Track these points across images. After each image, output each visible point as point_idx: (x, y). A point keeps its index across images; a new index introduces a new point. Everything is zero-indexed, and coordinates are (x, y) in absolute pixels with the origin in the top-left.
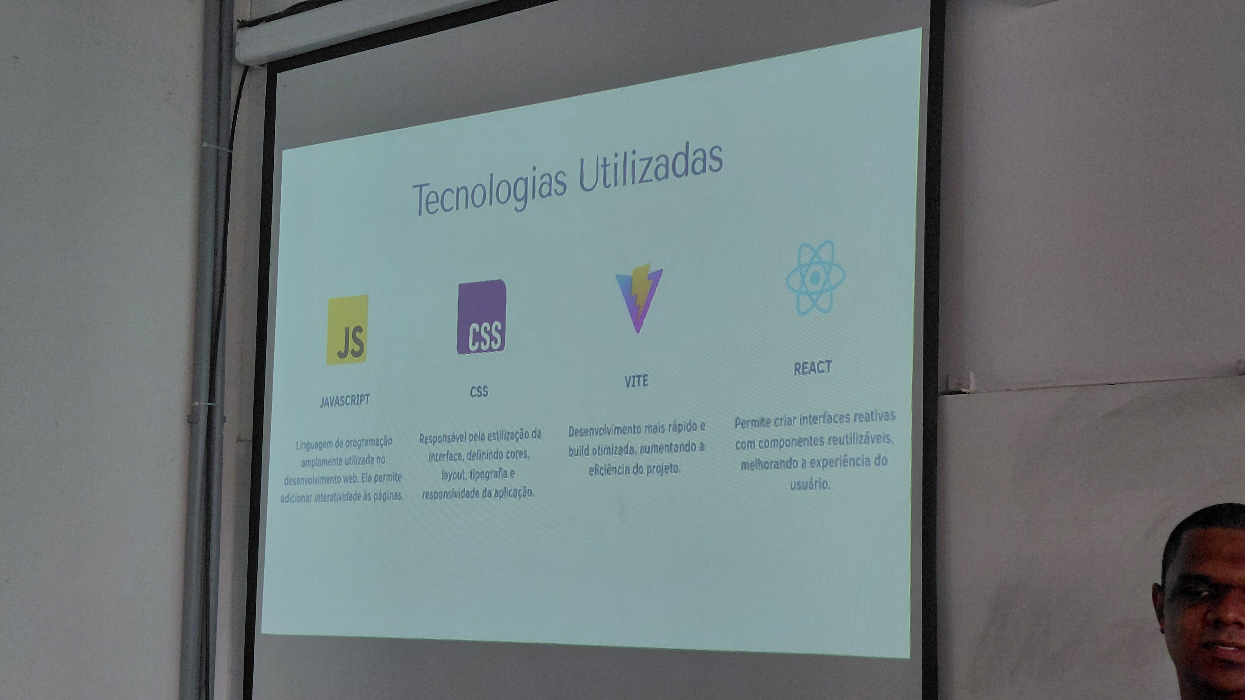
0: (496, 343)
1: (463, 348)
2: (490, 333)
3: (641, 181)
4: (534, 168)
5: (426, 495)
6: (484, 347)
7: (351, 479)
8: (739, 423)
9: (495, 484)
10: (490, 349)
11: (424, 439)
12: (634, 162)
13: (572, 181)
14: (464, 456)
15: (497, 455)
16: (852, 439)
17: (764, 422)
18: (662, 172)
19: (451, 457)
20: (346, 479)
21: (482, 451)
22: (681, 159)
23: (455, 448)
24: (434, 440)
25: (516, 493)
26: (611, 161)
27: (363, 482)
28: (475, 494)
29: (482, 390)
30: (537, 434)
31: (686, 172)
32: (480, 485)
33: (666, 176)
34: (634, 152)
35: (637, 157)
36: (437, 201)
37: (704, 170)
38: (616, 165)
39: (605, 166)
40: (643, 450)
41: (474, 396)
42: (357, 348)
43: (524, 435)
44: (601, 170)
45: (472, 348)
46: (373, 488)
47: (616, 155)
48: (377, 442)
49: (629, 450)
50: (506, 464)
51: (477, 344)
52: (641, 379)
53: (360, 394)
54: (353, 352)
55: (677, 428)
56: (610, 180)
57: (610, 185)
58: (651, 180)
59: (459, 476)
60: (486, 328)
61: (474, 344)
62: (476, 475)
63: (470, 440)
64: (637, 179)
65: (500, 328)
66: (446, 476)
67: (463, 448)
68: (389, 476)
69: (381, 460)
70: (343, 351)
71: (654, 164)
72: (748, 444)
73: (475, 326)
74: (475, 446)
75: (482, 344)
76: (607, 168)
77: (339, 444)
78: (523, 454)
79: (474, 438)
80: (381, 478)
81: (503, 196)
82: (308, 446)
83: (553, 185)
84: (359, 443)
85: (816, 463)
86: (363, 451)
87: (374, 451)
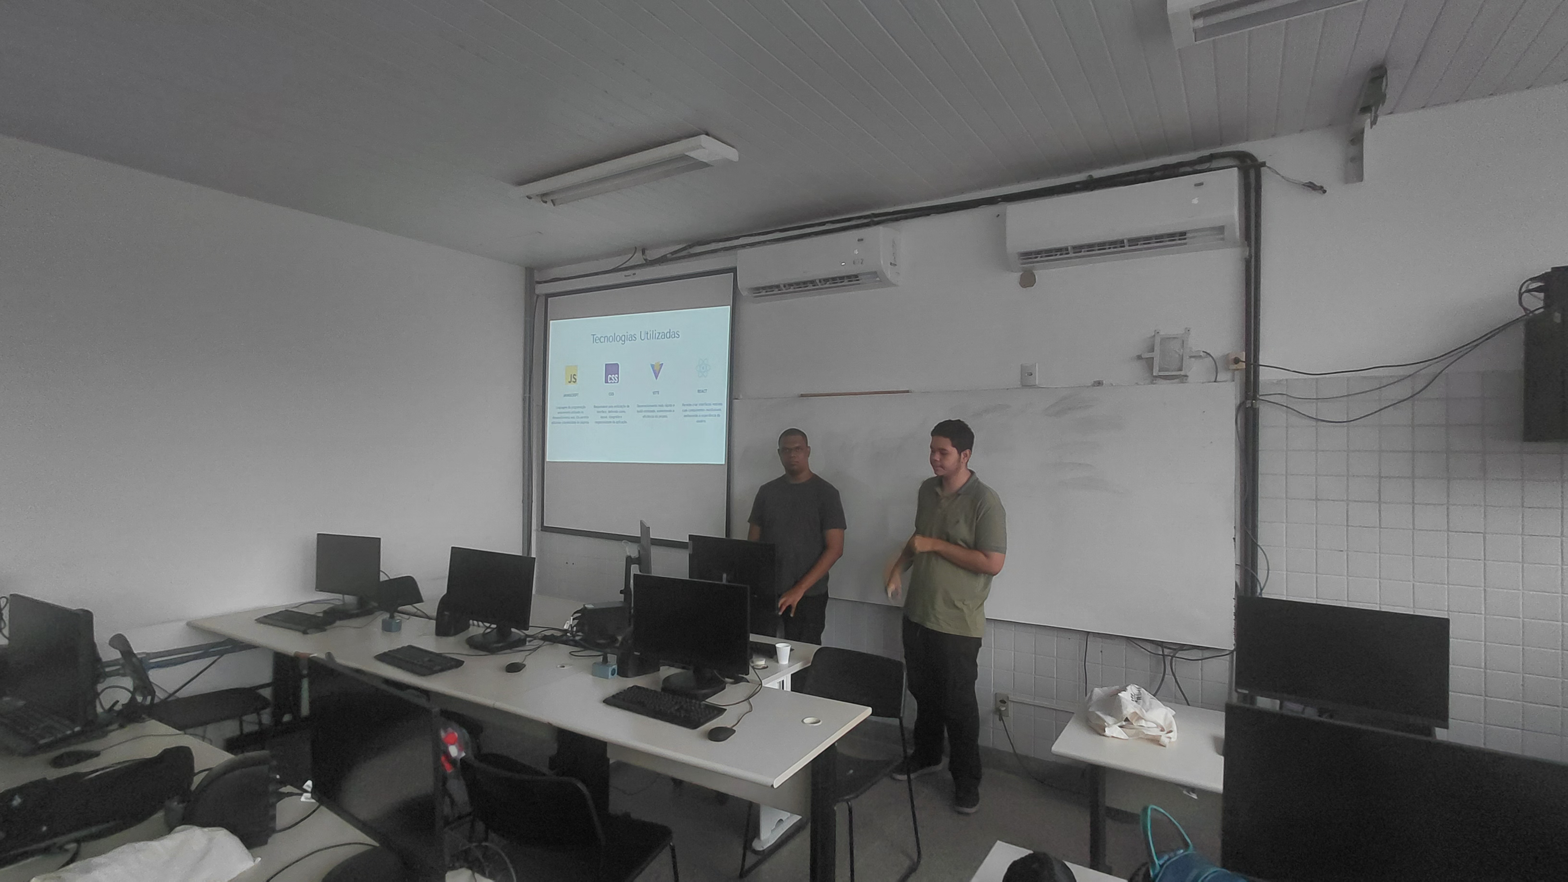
0: (616, 380)
1: (606, 382)
2: (614, 378)
3: (658, 339)
4: (627, 332)
5: (596, 422)
6: (612, 382)
7: (573, 418)
8: (684, 405)
9: (616, 420)
10: (615, 382)
11: (595, 407)
13: (638, 336)
14: (607, 412)
15: (616, 412)
17: (690, 405)
18: (663, 337)
19: (603, 412)
20: (572, 418)
21: (612, 411)
22: (668, 334)
23: (604, 409)
24: (598, 407)
25: (622, 422)
26: (649, 332)
27: (577, 418)
28: (610, 422)
29: (612, 394)
30: (628, 406)
31: (670, 337)
32: (612, 420)
33: (664, 338)
34: (655, 330)
35: (656, 332)
36: (599, 340)
37: (674, 337)
38: (651, 334)
40: (658, 411)
41: (610, 395)
42: (574, 380)
43: (625, 407)
44: (646, 335)
45: (609, 382)
46: (580, 420)
47: (651, 331)
48: (581, 407)
49: (653, 411)
50: (620, 414)
52: (657, 392)
53: (575, 393)
55: (667, 406)
56: (649, 338)
58: (660, 339)
59: (606, 417)
60: (613, 376)
62: (611, 417)
64: (656, 338)
65: (617, 376)
66: (602, 417)
67: (607, 410)
68: (585, 417)
69: (582, 412)
71: (661, 335)
72: (686, 411)
73: (610, 376)
74: (610, 409)
76: (648, 334)
77: (569, 407)
78: (624, 412)
79: (610, 407)
80: (582, 418)
81: (618, 340)
82: (560, 408)
83: (633, 338)
84: (575, 408)
85: (703, 416)
86: (577, 410)
87: (580, 410)
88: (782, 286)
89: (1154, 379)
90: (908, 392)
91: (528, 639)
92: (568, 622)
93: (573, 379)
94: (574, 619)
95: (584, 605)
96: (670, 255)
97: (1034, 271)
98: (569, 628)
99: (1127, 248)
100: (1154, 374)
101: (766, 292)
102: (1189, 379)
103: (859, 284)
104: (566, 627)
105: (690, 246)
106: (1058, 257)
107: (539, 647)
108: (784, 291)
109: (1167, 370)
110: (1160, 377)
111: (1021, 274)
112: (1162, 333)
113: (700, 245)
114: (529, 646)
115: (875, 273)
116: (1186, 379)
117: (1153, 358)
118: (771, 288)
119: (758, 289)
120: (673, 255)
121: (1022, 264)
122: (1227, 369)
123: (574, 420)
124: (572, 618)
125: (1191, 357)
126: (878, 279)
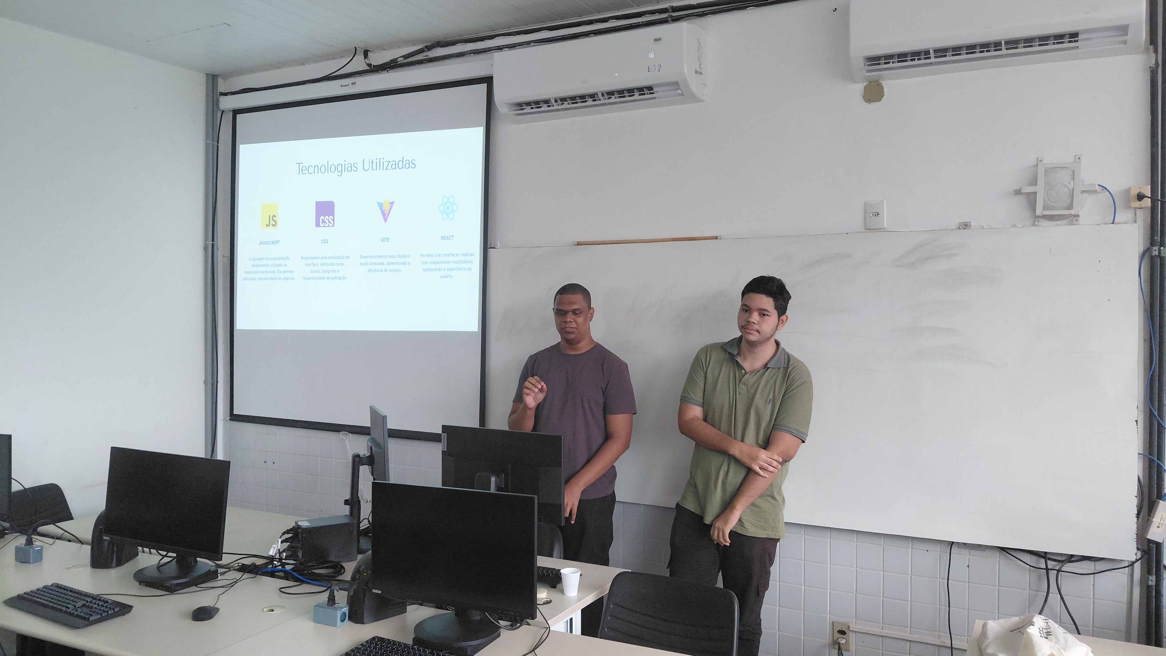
0: (331, 224)
1: (318, 225)
2: (328, 220)
4: (345, 161)
5: (304, 278)
6: (326, 225)
7: (273, 272)
8: (422, 255)
9: (331, 275)
10: (329, 226)
11: (302, 258)
12: (383, 162)
13: (360, 166)
14: (319, 265)
15: (332, 264)
16: (460, 262)
17: (431, 255)
18: (393, 167)
19: (314, 265)
20: (271, 272)
21: (326, 263)
22: (401, 163)
23: (315, 261)
24: (307, 258)
25: (340, 278)
26: (375, 161)
27: (278, 273)
28: (324, 278)
29: (326, 241)
30: (348, 257)
31: (403, 168)
32: (326, 275)
33: (396, 168)
34: (383, 158)
35: (384, 160)
36: (306, 170)
37: (409, 168)
38: (376, 162)
39: (372, 162)
40: (388, 264)
41: (323, 243)
42: (274, 223)
43: (342, 258)
44: (371, 164)
46: (282, 275)
47: (377, 159)
48: (284, 259)
49: (382, 264)
50: (337, 268)
51: (323, 224)
52: (387, 239)
53: (276, 240)
54: (272, 225)
55: (400, 256)
56: (374, 167)
57: (374, 170)
58: (390, 169)
59: (318, 272)
60: (327, 218)
61: (322, 224)
62: (324, 272)
63: (321, 259)
64: (385, 168)
65: (332, 218)
66: (312, 272)
67: (319, 261)
68: (289, 271)
69: (286, 265)
70: (268, 224)
71: (390, 164)
72: (426, 263)
73: (322, 217)
74: (323, 261)
75: (325, 224)
76: (373, 163)
77: (267, 259)
78: (342, 264)
79: (323, 258)
80: (285, 272)
81: (333, 170)
82: (254, 259)
83: (352, 168)
84: (276, 259)
85: (448, 269)
86: (278, 262)
87: (282, 262)
88: (553, 101)
89: (1036, 218)
90: (716, 238)
91: (220, 570)
92: (274, 545)
93: (272, 221)
94: (282, 542)
95: (296, 523)
96: (402, 59)
97: (881, 82)
98: (276, 554)
99: (1004, 52)
100: (1038, 213)
101: (532, 108)
102: (1080, 219)
103: (654, 98)
104: (272, 552)
105: (429, 48)
106: (916, 62)
107: (236, 582)
108: (556, 107)
109: (1054, 208)
110: (1045, 217)
111: (865, 84)
112: (1045, 162)
113: (442, 46)
114: (223, 580)
115: (676, 85)
116: (1077, 220)
117: (1035, 193)
118: (537, 103)
119: (520, 105)
120: (404, 59)
121: (868, 71)
122: (1128, 207)
123: (273, 275)
124: (280, 540)
125: (1083, 192)
126: (680, 91)
